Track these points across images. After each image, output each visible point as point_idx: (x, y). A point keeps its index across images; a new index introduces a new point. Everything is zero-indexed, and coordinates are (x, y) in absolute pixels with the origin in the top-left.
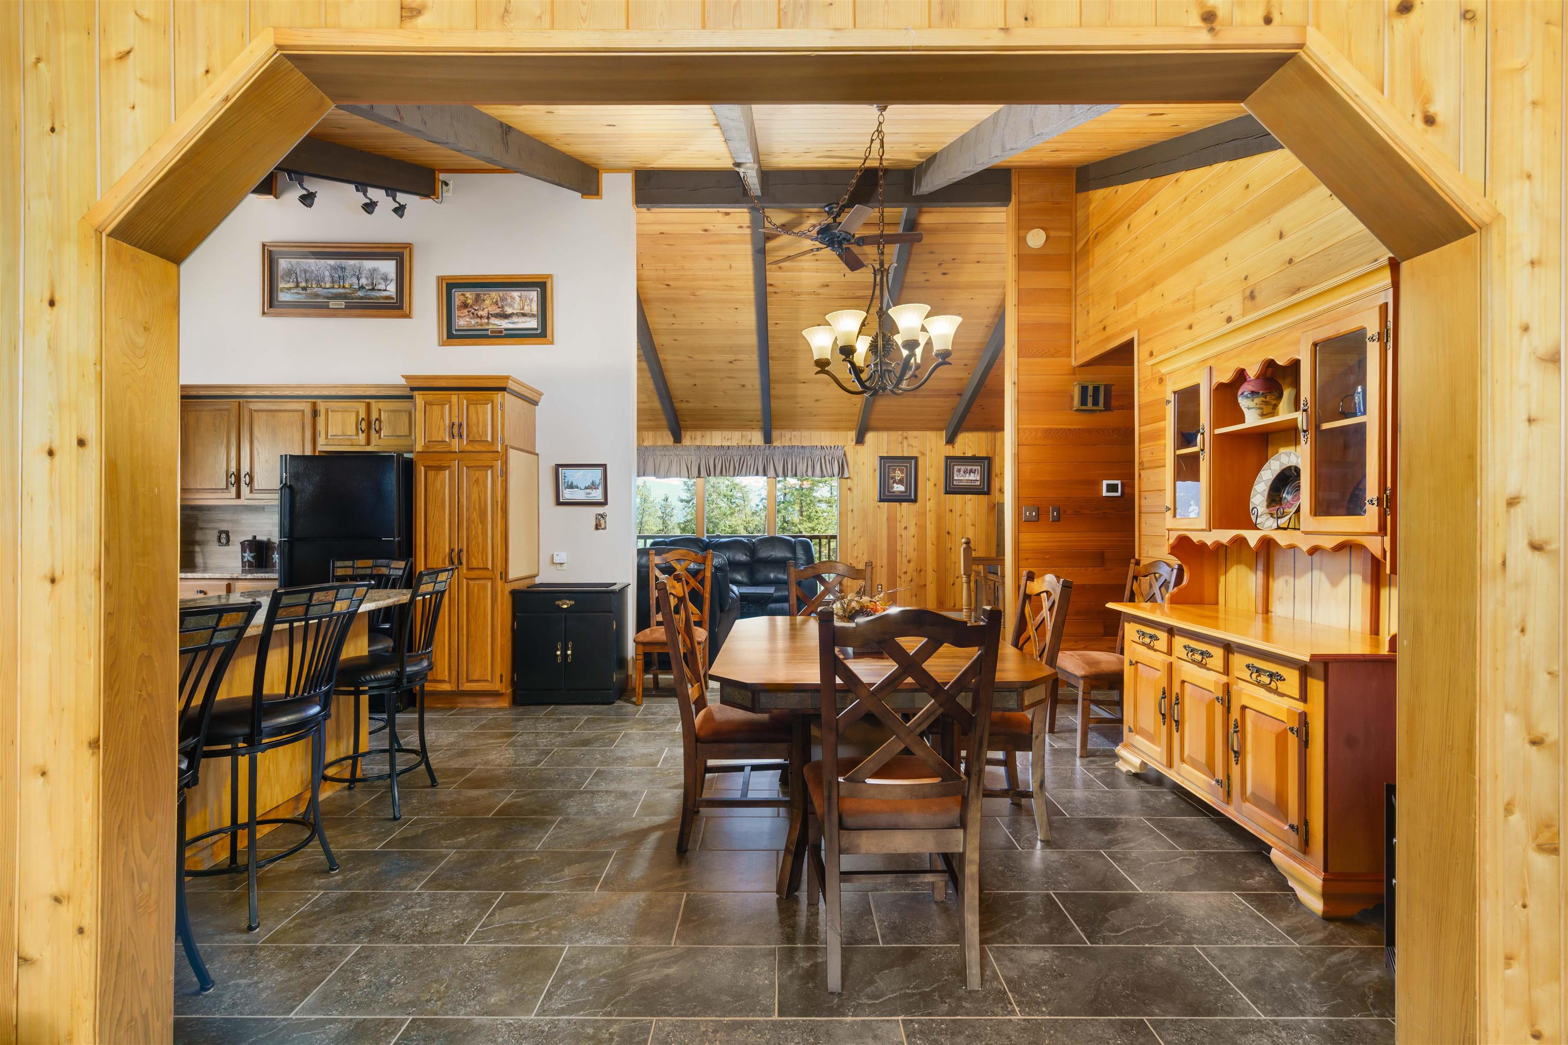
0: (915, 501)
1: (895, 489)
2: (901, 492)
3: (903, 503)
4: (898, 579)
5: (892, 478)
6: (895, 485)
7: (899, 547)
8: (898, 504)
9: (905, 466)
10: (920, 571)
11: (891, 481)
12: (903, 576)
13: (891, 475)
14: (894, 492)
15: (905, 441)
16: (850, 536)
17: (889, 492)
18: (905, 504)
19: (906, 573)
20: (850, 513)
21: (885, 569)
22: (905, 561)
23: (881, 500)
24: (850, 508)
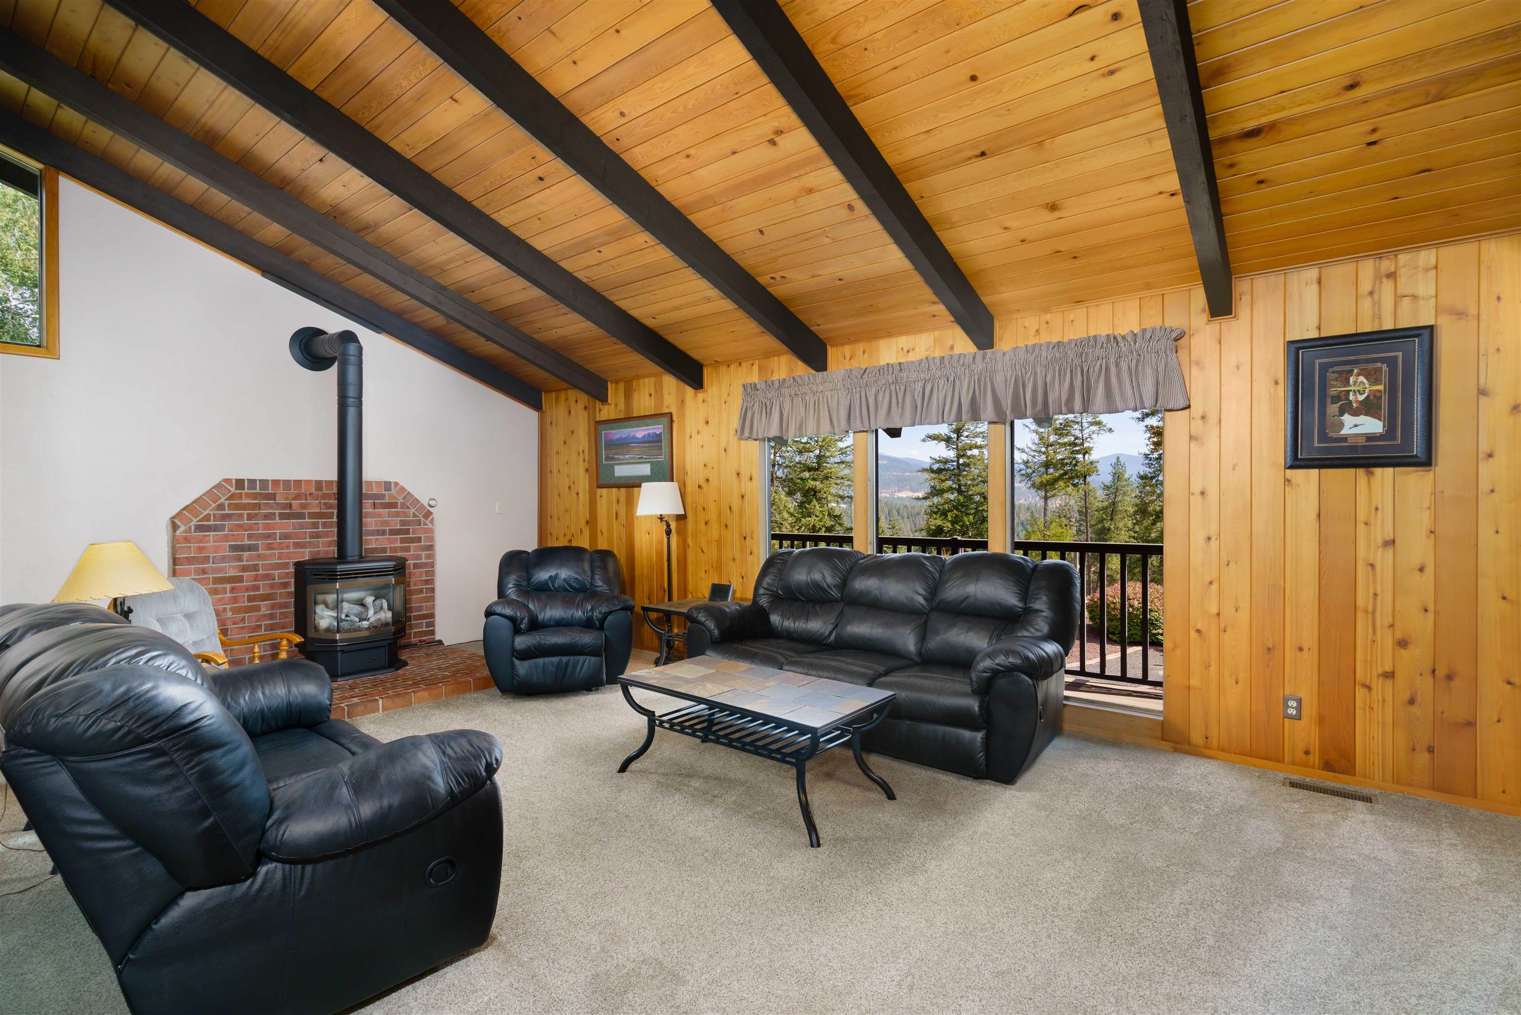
0: (1426, 461)
1: (1345, 431)
2: (1370, 437)
3: (1378, 471)
4: (1360, 693)
5: (1336, 399)
6: (1347, 419)
7: (1362, 598)
8: (1361, 472)
9: (1382, 360)
10: (1449, 677)
11: (1333, 409)
12: (1378, 685)
13: (1333, 391)
14: (1344, 439)
15: (1388, 285)
16: (1197, 557)
17: (1323, 437)
18: (1384, 474)
19: (1389, 675)
20: (1196, 500)
21: (1309, 658)
22: (1386, 640)
23: (1296, 462)
24: (1196, 487)
